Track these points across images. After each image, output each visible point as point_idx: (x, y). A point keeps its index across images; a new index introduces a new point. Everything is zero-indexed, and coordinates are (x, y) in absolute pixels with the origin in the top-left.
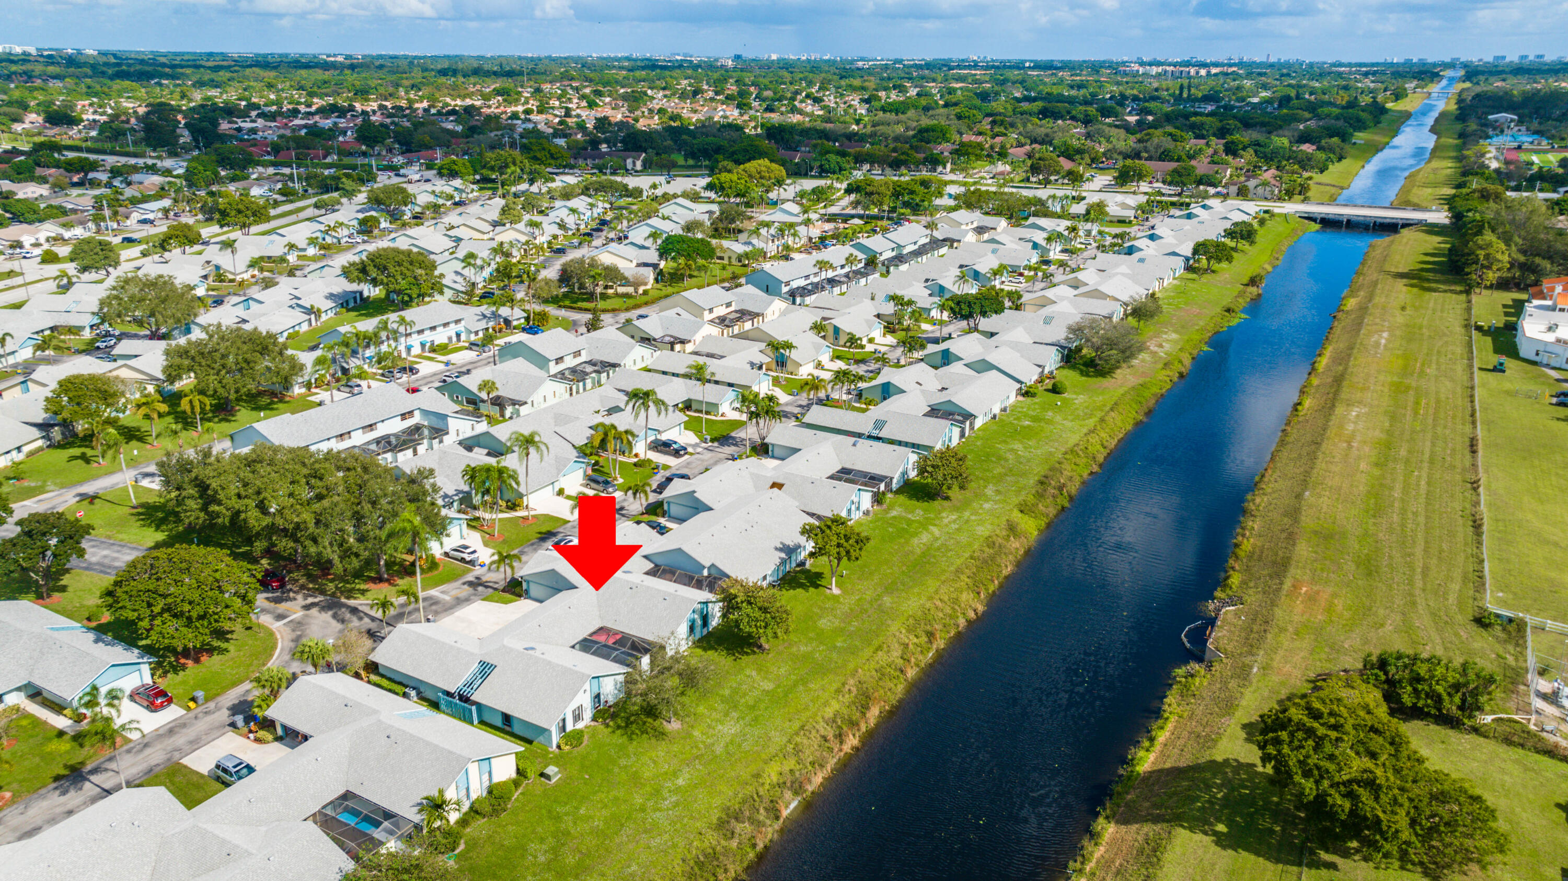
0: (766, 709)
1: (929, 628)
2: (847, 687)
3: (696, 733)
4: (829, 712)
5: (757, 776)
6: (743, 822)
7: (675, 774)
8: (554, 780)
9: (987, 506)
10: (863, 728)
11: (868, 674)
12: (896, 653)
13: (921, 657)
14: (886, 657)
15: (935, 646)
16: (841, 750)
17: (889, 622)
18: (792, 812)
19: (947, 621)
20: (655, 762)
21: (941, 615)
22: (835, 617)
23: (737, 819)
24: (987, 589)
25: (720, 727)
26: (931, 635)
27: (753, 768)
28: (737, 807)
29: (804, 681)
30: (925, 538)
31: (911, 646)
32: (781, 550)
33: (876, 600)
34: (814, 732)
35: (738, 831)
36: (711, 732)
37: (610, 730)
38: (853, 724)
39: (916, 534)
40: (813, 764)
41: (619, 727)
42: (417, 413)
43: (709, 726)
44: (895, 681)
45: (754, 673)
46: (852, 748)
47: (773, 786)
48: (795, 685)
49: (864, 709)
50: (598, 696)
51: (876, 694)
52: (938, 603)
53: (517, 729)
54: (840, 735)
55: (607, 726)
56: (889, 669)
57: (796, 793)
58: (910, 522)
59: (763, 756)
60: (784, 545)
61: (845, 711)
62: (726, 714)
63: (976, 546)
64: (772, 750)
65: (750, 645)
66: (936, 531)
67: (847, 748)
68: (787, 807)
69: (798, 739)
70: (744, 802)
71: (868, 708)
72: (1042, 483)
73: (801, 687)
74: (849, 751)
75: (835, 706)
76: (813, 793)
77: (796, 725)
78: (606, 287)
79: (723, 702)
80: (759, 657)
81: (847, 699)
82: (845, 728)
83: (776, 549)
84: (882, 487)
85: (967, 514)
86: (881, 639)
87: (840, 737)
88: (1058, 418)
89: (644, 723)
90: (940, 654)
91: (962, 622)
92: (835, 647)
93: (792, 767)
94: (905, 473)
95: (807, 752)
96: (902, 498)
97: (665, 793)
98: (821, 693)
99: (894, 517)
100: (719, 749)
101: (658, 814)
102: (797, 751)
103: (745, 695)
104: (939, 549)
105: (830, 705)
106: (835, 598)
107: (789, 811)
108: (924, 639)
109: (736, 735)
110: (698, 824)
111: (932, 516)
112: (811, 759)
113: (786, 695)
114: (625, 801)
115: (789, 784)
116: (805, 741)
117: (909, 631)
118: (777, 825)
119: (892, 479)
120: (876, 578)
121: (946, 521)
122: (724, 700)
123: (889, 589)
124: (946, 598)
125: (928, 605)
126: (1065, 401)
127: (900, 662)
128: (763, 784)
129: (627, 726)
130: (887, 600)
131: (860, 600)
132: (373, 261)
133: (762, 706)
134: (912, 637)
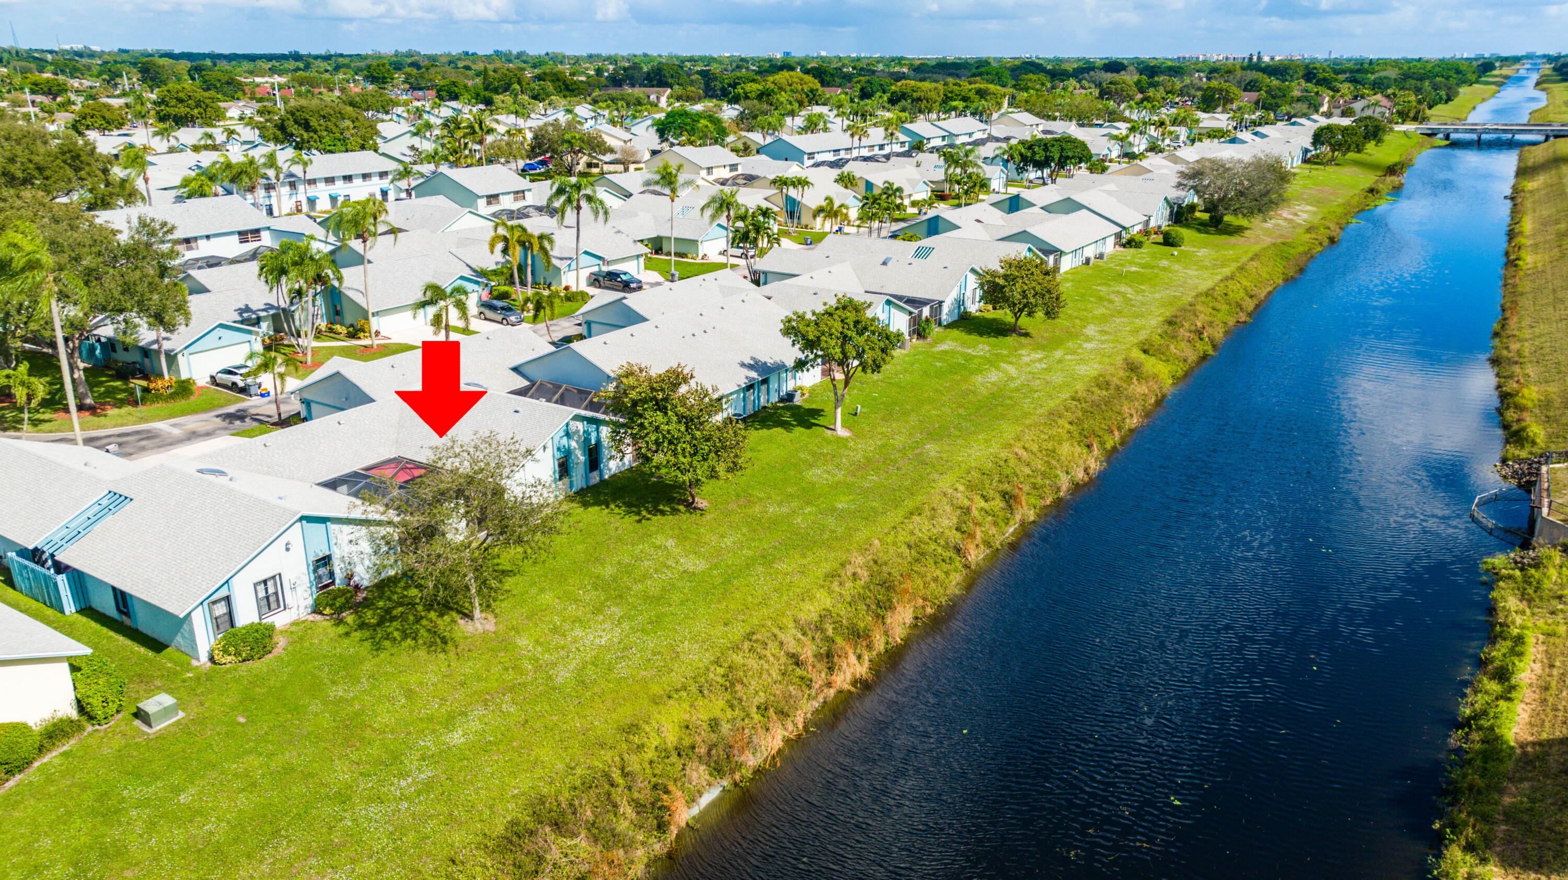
0: (682, 603)
1: (1006, 487)
2: (850, 570)
3: (523, 642)
4: (810, 612)
5: (632, 729)
6: (574, 835)
7: (449, 722)
8: (158, 727)
9: (1088, 346)
10: (880, 645)
11: (892, 550)
12: (947, 521)
13: (993, 531)
14: (927, 526)
15: (1018, 517)
16: (829, 685)
17: (936, 476)
18: (703, 814)
19: (1039, 480)
20: (410, 694)
21: (1027, 471)
22: (838, 466)
23: (557, 826)
24: (1102, 443)
25: (579, 632)
26: (1009, 498)
27: (625, 714)
28: (565, 796)
29: (767, 560)
30: (994, 376)
31: (975, 513)
32: (750, 367)
33: (913, 449)
34: (773, 647)
35: (554, 855)
36: (557, 640)
37: (341, 629)
38: (858, 635)
39: (979, 371)
40: (763, 709)
41: (362, 626)
42: (265, 235)
43: (555, 630)
44: (946, 567)
45: (670, 543)
46: (854, 683)
47: (664, 753)
48: (749, 565)
49: (883, 608)
50: (326, 561)
51: (908, 585)
52: (1022, 453)
53: (143, 622)
54: (829, 655)
55: (340, 622)
56: (933, 546)
57: (718, 770)
58: (969, 358)
59: (655, 689)
60: (757, 362)
61: (843, 611)
62: (597, 611)
63: (1080, 387)
64: (676, 679)
65: (670, 500)
66: (1012, 370)
67: (843, 680)
68: (692, 801)
69: (738, 659)
70: (587, 786)
71: (891, 607)
72: (1170, 323)
73: (760, 569)
74: (847, 687)
75: (824, 600)
76: (758, 771)
77: (737, 632)
78: (590, 165)
79: (596, 587)
80: (685, 518)
81: (849, 589)
82: (839, 640)
83: (743, 365)
84: (926, 311)
85: (1058, 354)
86: (919, 498)
87: (829, 659)
88: (1176, 267)
89: (418, 620)
90: (1026, 530)
91: (1064, 483)
92: (834, 509)
93: (717, 713)
94: (960, 302)
95: (754, 684)
96: (955, 333)
97: (411, 762)
98: (797, 577)
99: (945, 352)
100: (563, 675)
101: (374, 810)
102: (731, 682)
103: (645, 577)
104: (1017, 390)
105: (812, 598)
106: (840, 440)
107: (695, 811)
108: (998, 504)
109: (608, 648)
110: (457, 837)
111: (1005, 352)
112: (761, 698)
113: (727, 581)
114: (307, 776)
115: (703, 750)
116: (752, 662)
117: (971, 487)
118: (658, 848)
119: (940, 303)
120: (913, 419)
121: (1026, 359)
122: (599, 584)
123: (933, 435)
124: (1035, 448)
125: (1004, 454)
126: (1181, 253)
127: (955, 537)
128: (640, 747)
129: (380, 624)
130: (932, 449)
131: (884, 446)
132: (293, 114)
133: (676, 597)
134: (978, 499)
